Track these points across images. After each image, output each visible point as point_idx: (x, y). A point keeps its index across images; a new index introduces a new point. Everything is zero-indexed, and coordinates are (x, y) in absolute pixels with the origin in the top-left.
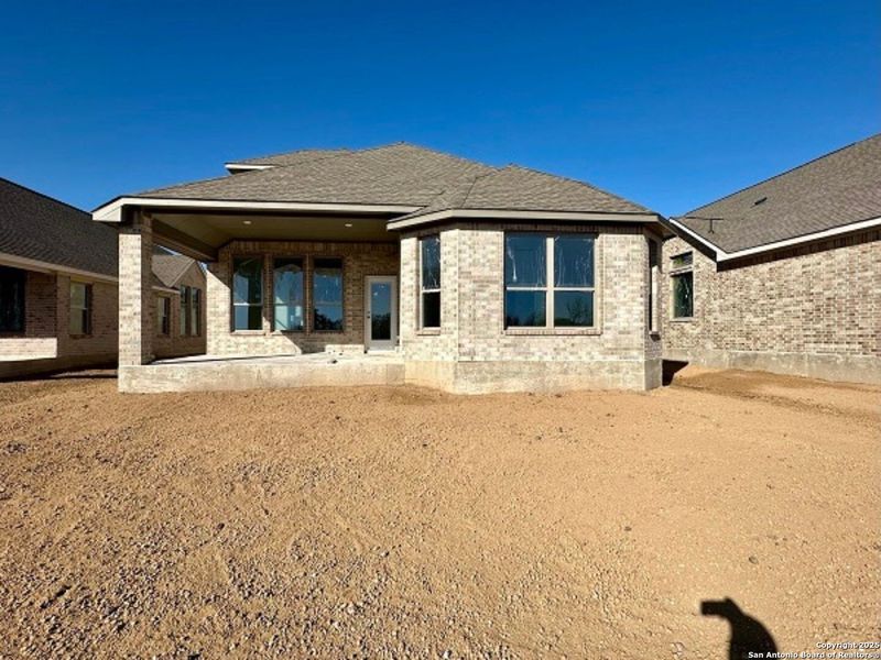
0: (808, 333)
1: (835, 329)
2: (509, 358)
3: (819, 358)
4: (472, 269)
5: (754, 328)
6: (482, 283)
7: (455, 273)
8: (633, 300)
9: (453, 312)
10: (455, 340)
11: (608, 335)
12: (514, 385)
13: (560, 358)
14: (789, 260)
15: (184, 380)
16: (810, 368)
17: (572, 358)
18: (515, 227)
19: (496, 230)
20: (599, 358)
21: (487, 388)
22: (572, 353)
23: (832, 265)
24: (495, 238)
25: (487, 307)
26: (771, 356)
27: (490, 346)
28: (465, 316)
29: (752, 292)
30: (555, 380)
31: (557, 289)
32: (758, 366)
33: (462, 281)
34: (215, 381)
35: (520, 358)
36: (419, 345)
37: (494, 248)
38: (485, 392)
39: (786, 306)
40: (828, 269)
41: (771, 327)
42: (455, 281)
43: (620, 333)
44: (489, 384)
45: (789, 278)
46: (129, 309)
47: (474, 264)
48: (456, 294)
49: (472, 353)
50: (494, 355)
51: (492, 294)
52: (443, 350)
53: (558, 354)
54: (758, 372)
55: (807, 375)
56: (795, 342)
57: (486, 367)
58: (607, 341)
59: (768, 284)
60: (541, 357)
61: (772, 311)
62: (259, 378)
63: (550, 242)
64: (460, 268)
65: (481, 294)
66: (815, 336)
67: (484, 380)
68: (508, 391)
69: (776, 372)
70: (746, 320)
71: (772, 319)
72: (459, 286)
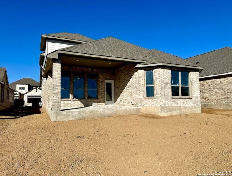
0: (222, 98)
1: (229, 97)
2: (173, 105)
3: (226, 104)
4: (164, 80)
5: (207, 97)
6: (166, 84)
7: (160, 81)
8: (198, 89)
9: (160, 92)
10: (160, 100)
11: (193, 99)
12: (175, 113)
13: (184, 105)
14: (216, 79)
15: (76, 116)
16: (223, 107)
17: (186, 105)
18: (173, 69)
19: (169, 69)
20: (192, 105)
21: (168, 114)
22: (186, 104)
23: (227, 81)
24: (169, 71)
25: (168, 91)
26: (212, 104)
27: (169, 102)
28: (163, 93)
29: (206, 87)
30: (184, 111)
31: (182, 86)
32: (209, 107)
33: (162, 83)
34: (86, 115)
35: (176, 105)
36: (146, 102)
37: (169, 74)
38: (168, 115)
39: (216, 91)
40: (227, 82)
41: (212, 97)
42: (160, 83)
43: (196, 98)
44: (169, 113)
45: (216, 84)
46: (57, 90)
47: (164, 79)
48: (160, 87)
49: (165, 104)
50: (170, 104)
51: (169, 87)
52: (156, 103)
53: (184, 104)
54: (209, 108)
55: (223, 109)
56: (219, 100)
57: (168, 108)
58: (193, 100)
59: (211, 85)
60: (180, 105)
61: (212, 92)
62: (101, 113)
63: (180, 73)
64: (161, 80)
65: (166, 87)
66: (224, 99)
67: (168, 111)
68: (173, 114)
69: (214, 108)
70: (204, 95)
71: (212, 94)
72: (161, 85)
